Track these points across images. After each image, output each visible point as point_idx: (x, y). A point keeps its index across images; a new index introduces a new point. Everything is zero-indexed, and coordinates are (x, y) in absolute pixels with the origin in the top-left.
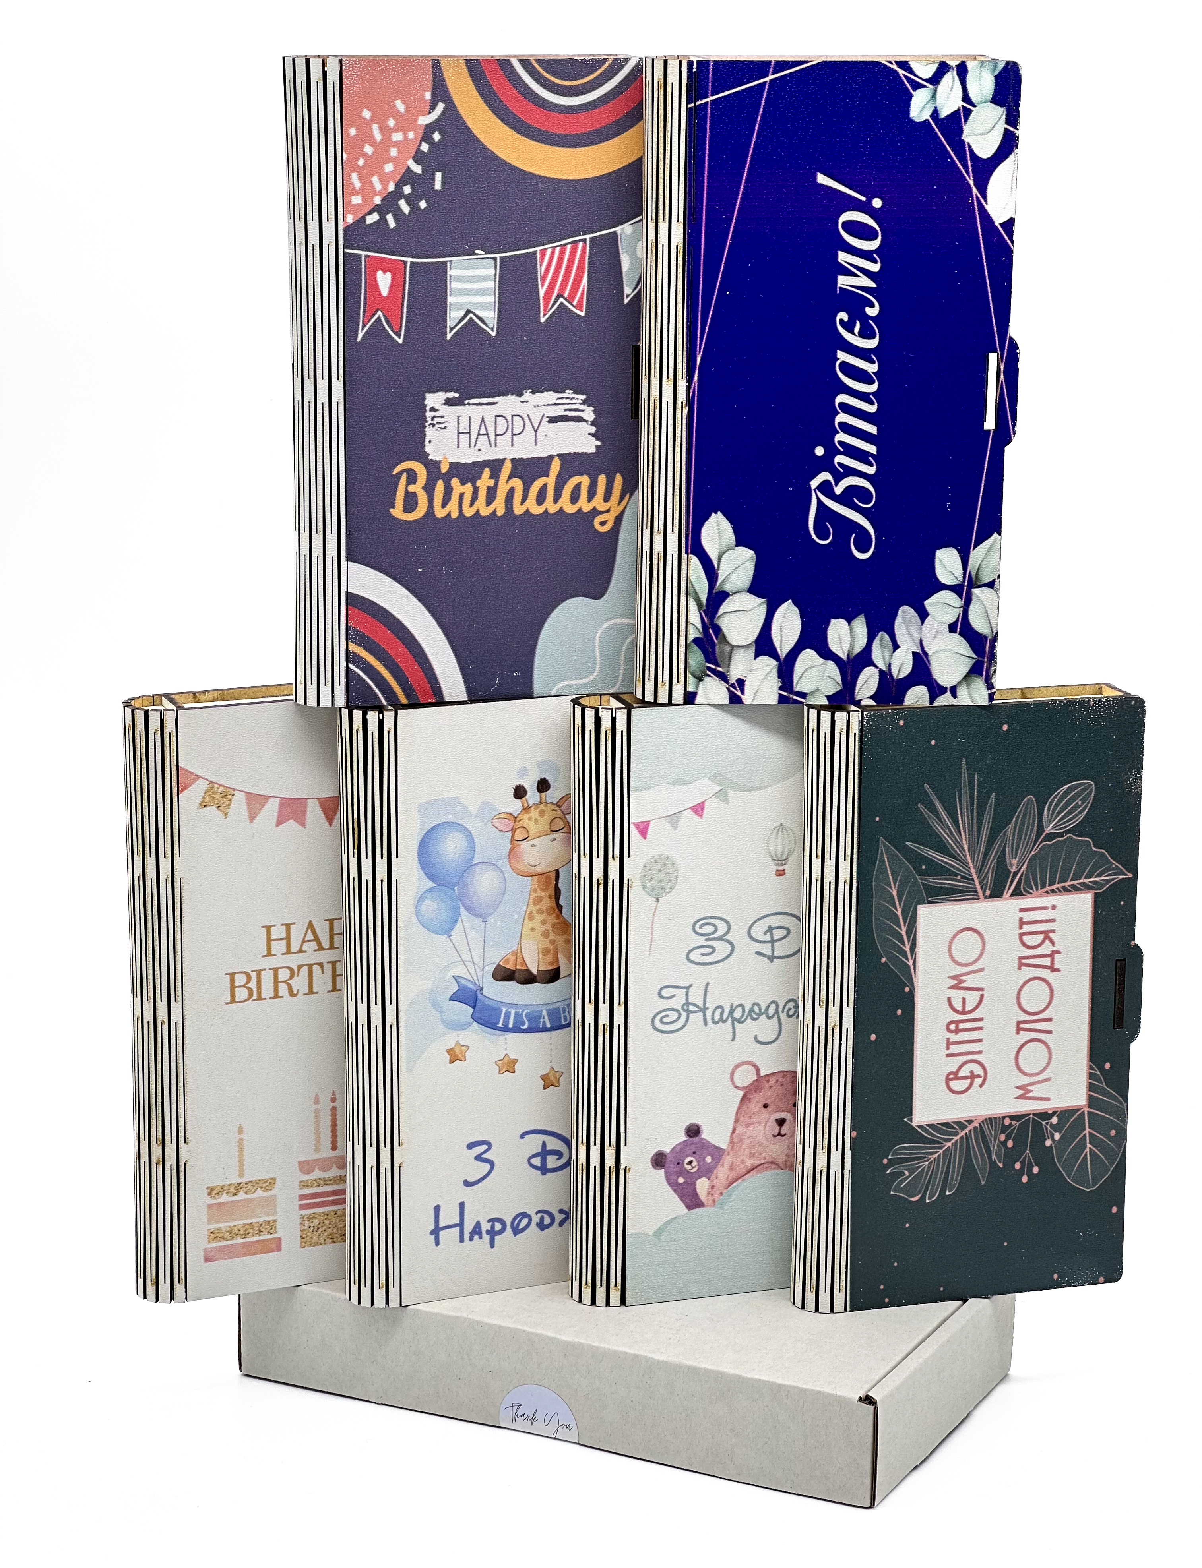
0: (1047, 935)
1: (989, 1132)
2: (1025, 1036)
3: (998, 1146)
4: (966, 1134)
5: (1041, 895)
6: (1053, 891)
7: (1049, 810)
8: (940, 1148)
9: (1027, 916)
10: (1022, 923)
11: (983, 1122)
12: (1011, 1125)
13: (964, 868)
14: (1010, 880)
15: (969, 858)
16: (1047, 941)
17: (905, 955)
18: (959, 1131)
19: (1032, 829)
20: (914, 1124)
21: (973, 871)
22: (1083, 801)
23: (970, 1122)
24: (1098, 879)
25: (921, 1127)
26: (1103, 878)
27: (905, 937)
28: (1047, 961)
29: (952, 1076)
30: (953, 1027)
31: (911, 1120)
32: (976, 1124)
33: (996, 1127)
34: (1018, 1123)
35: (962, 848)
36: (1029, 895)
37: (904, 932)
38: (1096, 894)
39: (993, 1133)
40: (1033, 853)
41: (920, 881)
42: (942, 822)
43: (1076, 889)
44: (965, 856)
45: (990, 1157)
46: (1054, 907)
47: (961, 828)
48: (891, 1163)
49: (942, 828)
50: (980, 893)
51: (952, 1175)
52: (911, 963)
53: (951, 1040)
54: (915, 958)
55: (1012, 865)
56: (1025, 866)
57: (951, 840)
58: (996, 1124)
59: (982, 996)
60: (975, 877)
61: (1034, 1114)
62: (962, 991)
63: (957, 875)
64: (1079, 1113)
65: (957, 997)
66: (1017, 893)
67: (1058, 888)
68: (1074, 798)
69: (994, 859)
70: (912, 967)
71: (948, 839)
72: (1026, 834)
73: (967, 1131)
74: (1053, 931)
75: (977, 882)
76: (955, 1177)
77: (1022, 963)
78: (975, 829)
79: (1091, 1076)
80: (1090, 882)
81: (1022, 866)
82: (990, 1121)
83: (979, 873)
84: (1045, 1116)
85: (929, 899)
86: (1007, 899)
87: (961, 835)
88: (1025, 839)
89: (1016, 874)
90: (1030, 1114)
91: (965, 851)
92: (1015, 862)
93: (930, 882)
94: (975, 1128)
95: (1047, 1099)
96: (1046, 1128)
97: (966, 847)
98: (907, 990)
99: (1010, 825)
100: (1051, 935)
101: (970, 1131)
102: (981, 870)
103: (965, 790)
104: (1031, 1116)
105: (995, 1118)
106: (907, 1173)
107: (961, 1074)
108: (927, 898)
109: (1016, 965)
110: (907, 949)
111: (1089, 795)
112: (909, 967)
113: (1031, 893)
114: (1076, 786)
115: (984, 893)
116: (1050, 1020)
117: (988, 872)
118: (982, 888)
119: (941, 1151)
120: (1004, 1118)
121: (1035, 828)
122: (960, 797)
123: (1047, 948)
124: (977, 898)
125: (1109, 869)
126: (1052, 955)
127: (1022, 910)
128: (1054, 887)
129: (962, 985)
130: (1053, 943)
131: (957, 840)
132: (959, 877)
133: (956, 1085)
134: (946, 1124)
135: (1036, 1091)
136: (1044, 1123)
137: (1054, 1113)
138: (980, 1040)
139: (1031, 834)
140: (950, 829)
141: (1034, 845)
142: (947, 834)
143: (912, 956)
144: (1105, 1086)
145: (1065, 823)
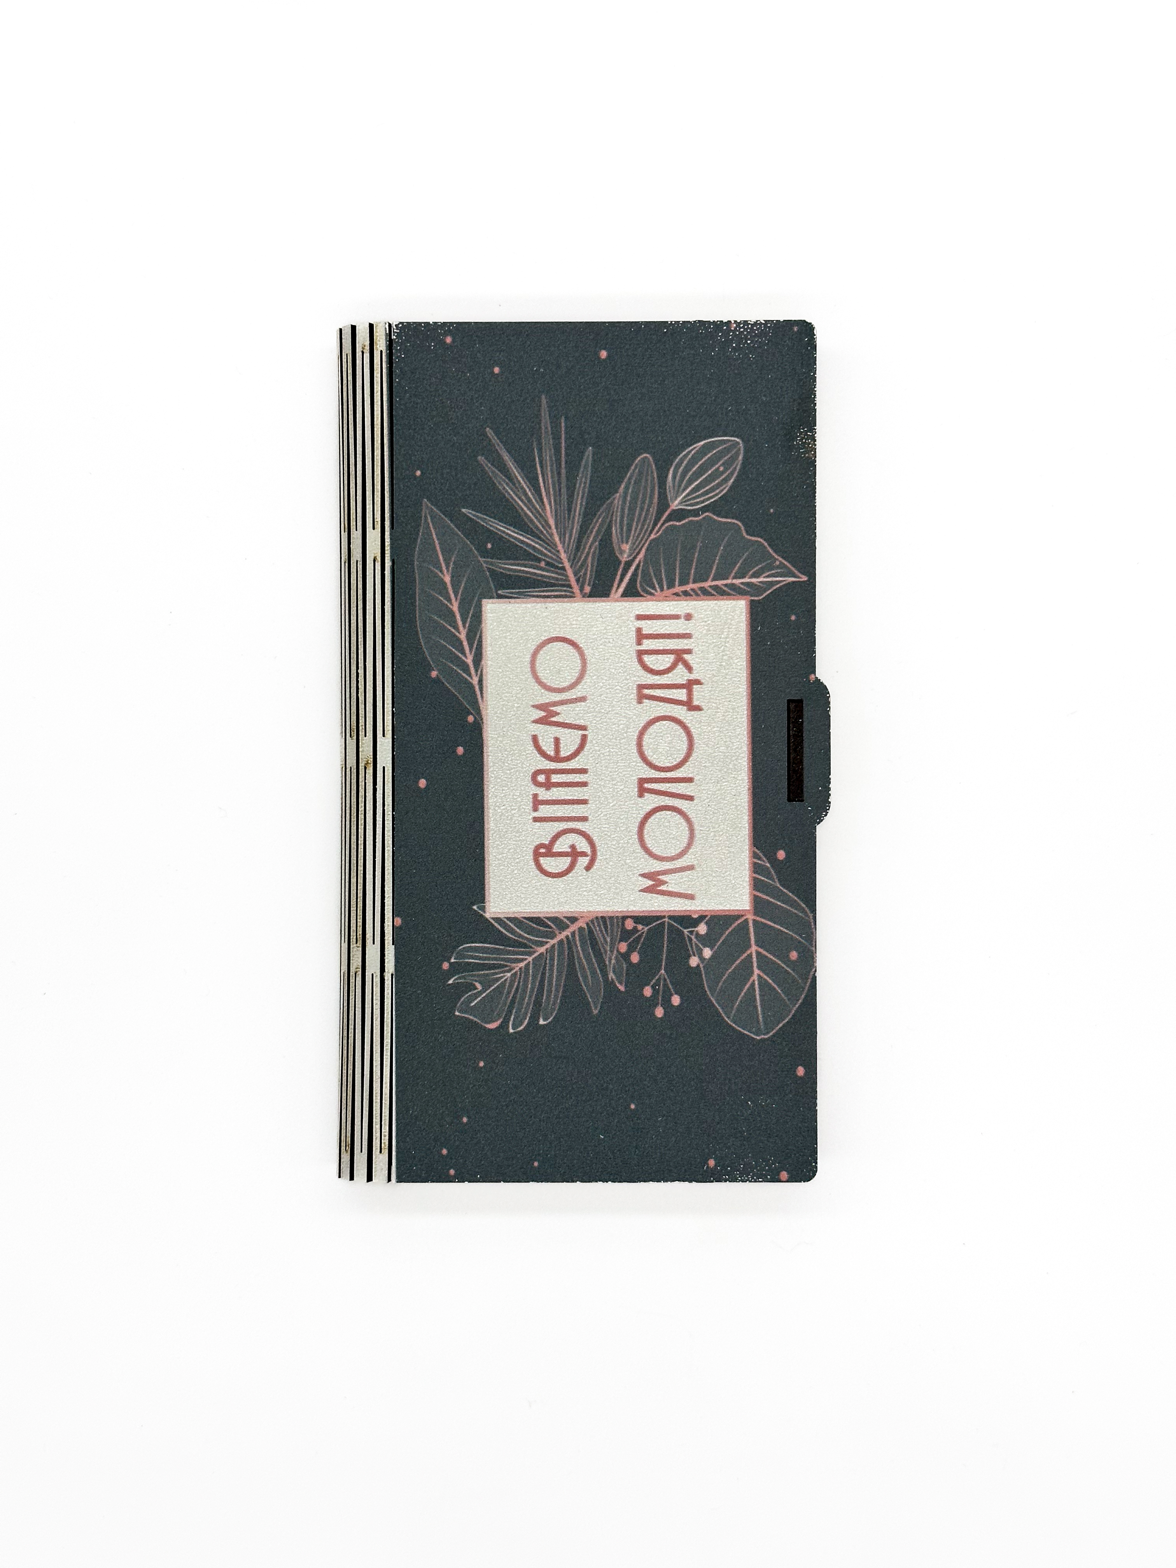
0: (680, 657)
1: (604, 939)
2: (651, 801)
3: (616, 958)
4: (567, 937)
5: (666, 598)
6: (686, 593)
7: (674, 477)
8: (530, 954)
9: (649, 627)
10: (641, 636)
11: (592, 921)
12: (635, 930)
13: (550, 551)
14: (619, 573)
15: (557, 538)
16: (680, 666)
17: (466, 669)
18: (557, 932)
19: (651, 503)
20: (487, 915)
21: (563, 556)
22: (727, 465)
23: (573, 920)
24: (754, 580)
25: (498, 920)
26: (761, 579)
27: (465, 643)
28: (681, 694)
29: (542, 850)
30: (541, 778)
31: (483, 909)
32: (581, 923)
33: (612, 931)
34: (646, 929)
35: (546, 522)
36: (649, 597)
37: (463, 636)
38: (752, 601)
39: (608, 940)
40: (653, 536)
41: (485, 565)
42: (514, 484)
43: (721, 593)
44: (551, 535)
45: (605, 974)
46: (688, 617)
47: (544, 494)
48: (455, 969)
49: (514, 493)
50: (576, 589)
51: (548, 996)
52: (475, 681)
53: (540, 798)
54: (481, 675)
55: (622, 552)
56: (641, 556)
57: (529, 509)
58: (612, 925)
59: (584, 738)
60: (567, 565)
61: (670, 917)
62: (554, 728)
63: (539, 560)
64: (739, 921)
65: (547, 734)
66: (631, 593)
67: (693, 590)
68: (712, 462)
69: (594, 541)
70: (477, 688)
71: (525, 509)
72: (642, 509)
73: (567, 932)
74: (689, 652)
75: (570, 572)
76: (553, 998)
77: (642, 694)
78: (564, 497)
79: (756, 868)
80: (742, 583)
81: (638, 553)
82: (605, 921)
83: (573, 560)
84: (687, 920)
85: (500, 592)
86: (617, 601)
87: (543, 502)
88: (640, 515)
89: (628, 564)
90: (664, 917)
91: (550, 528)
92: (626, 547)
93: (500, 568)
94: (581, 929)
95: (691, 897)
96: (691, 940)
97: (552, 522)
98: (471, 719)
99: (618, 494)
100: (686, 657)
101: (573, 934)
102: (575, 554)
103: (547, 441)
104: (666, 919)
105: (611, 918)
106: (479, 986)
107: (558, 847)
108: (496, 592)
109: (634, 696)
110: (469, 660)
111: (734, 459)
112: (471, 686)
113: (651, 594)
114: (713, 446)
115: (582, 589)
116: (690, 780)
117: (586, 557)
118: (578, 581)
119: (530, 959)
120: (624, 918)
121: (656, 500)
122: (540, 450)
123: (680, 675)
124: (572, 596)
125: (770, 567)
126: (689, 686)
127: (640, 617)
128: (688, 588)
129: (553, 719)
130: (689, 668)
131: (538, 512)
132: (543, 564)
133: (548, 863)
134: (537, 920)
135: (673, 883)
136: (686, 931)
137: (702, 918)
138: (584, 802)
139: (648, 510)
140: (526, 495)
141: (655, 524)
142: (522, 501)
143: (476, 671)
144: (778, 885)
145: (698, 497)
